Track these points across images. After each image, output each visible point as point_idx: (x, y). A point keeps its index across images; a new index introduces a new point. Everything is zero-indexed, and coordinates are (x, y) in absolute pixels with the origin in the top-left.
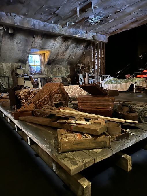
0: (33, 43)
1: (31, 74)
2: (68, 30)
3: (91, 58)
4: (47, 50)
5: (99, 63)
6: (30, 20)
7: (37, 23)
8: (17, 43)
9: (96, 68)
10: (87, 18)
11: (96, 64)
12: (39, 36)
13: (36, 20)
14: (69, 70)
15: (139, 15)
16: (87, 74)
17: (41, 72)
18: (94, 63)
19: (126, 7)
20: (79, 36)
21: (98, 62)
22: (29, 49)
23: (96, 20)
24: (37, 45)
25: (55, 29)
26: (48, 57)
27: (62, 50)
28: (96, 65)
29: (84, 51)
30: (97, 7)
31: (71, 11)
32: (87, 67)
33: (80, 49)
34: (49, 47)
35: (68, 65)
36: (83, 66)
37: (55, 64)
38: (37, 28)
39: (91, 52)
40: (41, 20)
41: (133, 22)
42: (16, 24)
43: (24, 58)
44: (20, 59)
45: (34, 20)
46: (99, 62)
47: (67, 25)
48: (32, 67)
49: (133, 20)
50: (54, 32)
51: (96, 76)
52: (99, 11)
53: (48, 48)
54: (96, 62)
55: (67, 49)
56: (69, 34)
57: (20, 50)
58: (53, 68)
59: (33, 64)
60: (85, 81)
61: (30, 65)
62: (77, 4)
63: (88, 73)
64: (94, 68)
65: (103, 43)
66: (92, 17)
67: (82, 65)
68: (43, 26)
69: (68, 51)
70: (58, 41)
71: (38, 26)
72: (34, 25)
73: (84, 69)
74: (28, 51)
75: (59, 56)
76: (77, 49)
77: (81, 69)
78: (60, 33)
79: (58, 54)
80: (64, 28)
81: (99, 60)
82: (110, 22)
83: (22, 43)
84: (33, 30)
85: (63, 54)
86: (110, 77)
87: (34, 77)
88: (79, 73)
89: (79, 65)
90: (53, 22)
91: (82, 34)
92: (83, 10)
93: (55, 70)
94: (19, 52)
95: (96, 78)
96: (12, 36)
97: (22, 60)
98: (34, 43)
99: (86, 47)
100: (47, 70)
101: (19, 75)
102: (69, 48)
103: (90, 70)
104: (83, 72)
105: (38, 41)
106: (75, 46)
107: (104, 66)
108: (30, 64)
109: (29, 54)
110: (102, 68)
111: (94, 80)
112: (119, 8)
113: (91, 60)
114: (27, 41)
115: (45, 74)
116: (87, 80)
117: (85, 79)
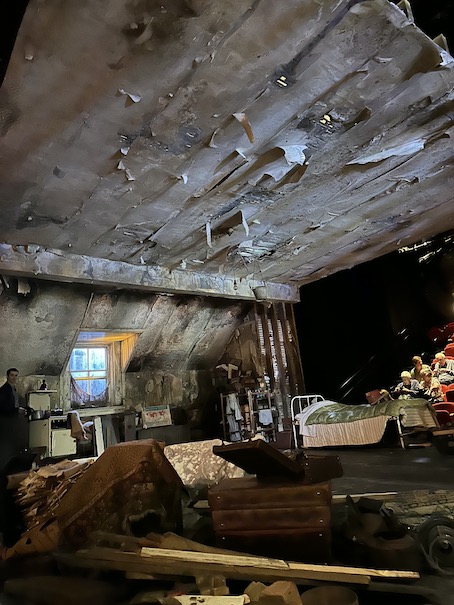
0: (87, 315)
1: (75, 406)
2: (187, 277)
3: (258, 346)
4: (127, 333)
5: (284, 359)
6: (80, 259)
7: (100, 265)
8: (38, 320)
9: (276, 373)
10: (236, 247)
11: (274, 360)
12: (104, 297)
13: (95, 259)
14: (196, 384)
15: (370, 233)
16: (249, 393)
17: (107, 398)
18: (268, 358)
19: (333, 218)
20: (218, 292)
21: (279, 357)
22: (73, 332)
23: (259, 252)
24: (97, 320)
25: (150, 277)
26: (131, 351)
27: (173, 328)
28: (275, 364)
29: (237, 326)
30: (256, 221)
31: (191, 235)
32: (249, 372)
33: (224, 322)
34: (133, 323)
35: (193, 369)
36: (236, 368)
37: (152, 370)
38: (99, 277)
39: (257, 330)
40: (112, 257)
41: (360, 250)
42: (40, 272)
43: (56, 360)
44: (43, 365)
45: (91, 258)
46: (283, 354)
47: (184, 265)
48: (79, 383)
49: (357, 244)
50: (146, 284)
51: (278, 396)
52: (264, 230)
53: (131, 325)
54: (274, 354)
55: (185, 325)
56: (189, 287)
57: (47, 337)
58: (145, 383)
59: (84, 375)
60: (247, 415)
61: (72, 380)
62: (204, 218)
63: (253, 390)
64: (270, 373)
65: (288, 305)
66: (247, 244)
67: (231, 367)
68: (117, 273)
69: (189, 331)
70: (161, 305)
71: (102, 272)
72: (90, 271)
73: (241, 379)
74: (69, 339)
75: (164, 346)
76: (217, 323)
77: (230, 377)
78: (164, 286)
79: (160, 339)
80: (176, 274)
81: (283, 350)
82: (296, 252)
83: (52, 317)
84: (88, 282)
85: (175, 339)
86: (319, 400)
87: (82, 415)
88: (227, 392)
89: (224, 366)
90: (143, 262)
91: (225, 285)
92: (221, 231)
93: (150, 387)
94: (43, 342)
95: (280, 404)
96: (25, 301)
97: (51, 367)
98: (90, 315)
99: (240, 317)
100: (127, 390)
101: (35, 412)
102: (193, 321)
103: (260, 380)
104: (239, 387)
105: (102, 308)
106: (208, 315)
107: (297, 366)
108: (75, 375)
109: (71, 346)
110: (294, 373)
111: (273, 412)
112: (313, 220)
113: (259, 351)
114: (68, 312)
115: (118, 401)
116: (252, 412)
117: (247, 409)
